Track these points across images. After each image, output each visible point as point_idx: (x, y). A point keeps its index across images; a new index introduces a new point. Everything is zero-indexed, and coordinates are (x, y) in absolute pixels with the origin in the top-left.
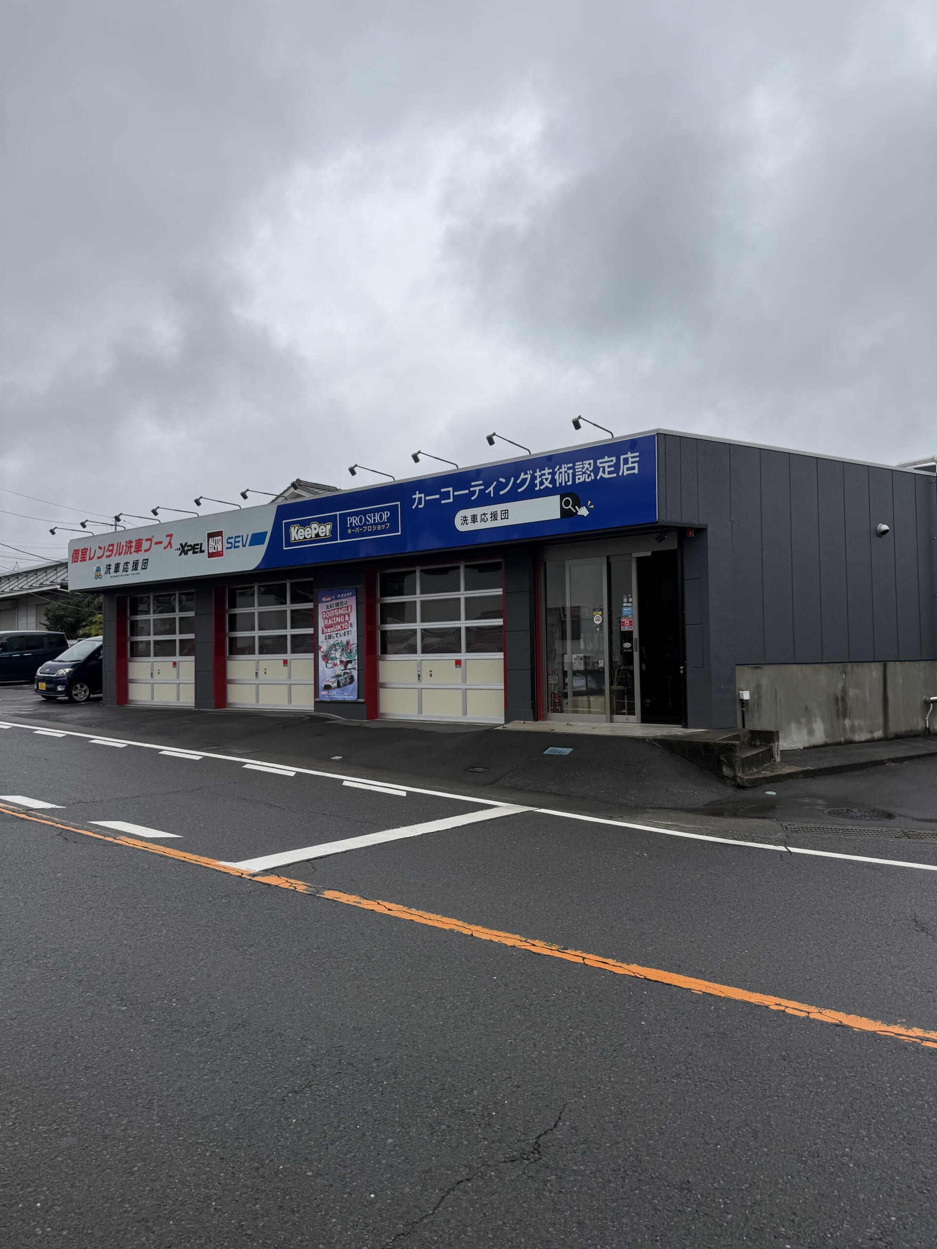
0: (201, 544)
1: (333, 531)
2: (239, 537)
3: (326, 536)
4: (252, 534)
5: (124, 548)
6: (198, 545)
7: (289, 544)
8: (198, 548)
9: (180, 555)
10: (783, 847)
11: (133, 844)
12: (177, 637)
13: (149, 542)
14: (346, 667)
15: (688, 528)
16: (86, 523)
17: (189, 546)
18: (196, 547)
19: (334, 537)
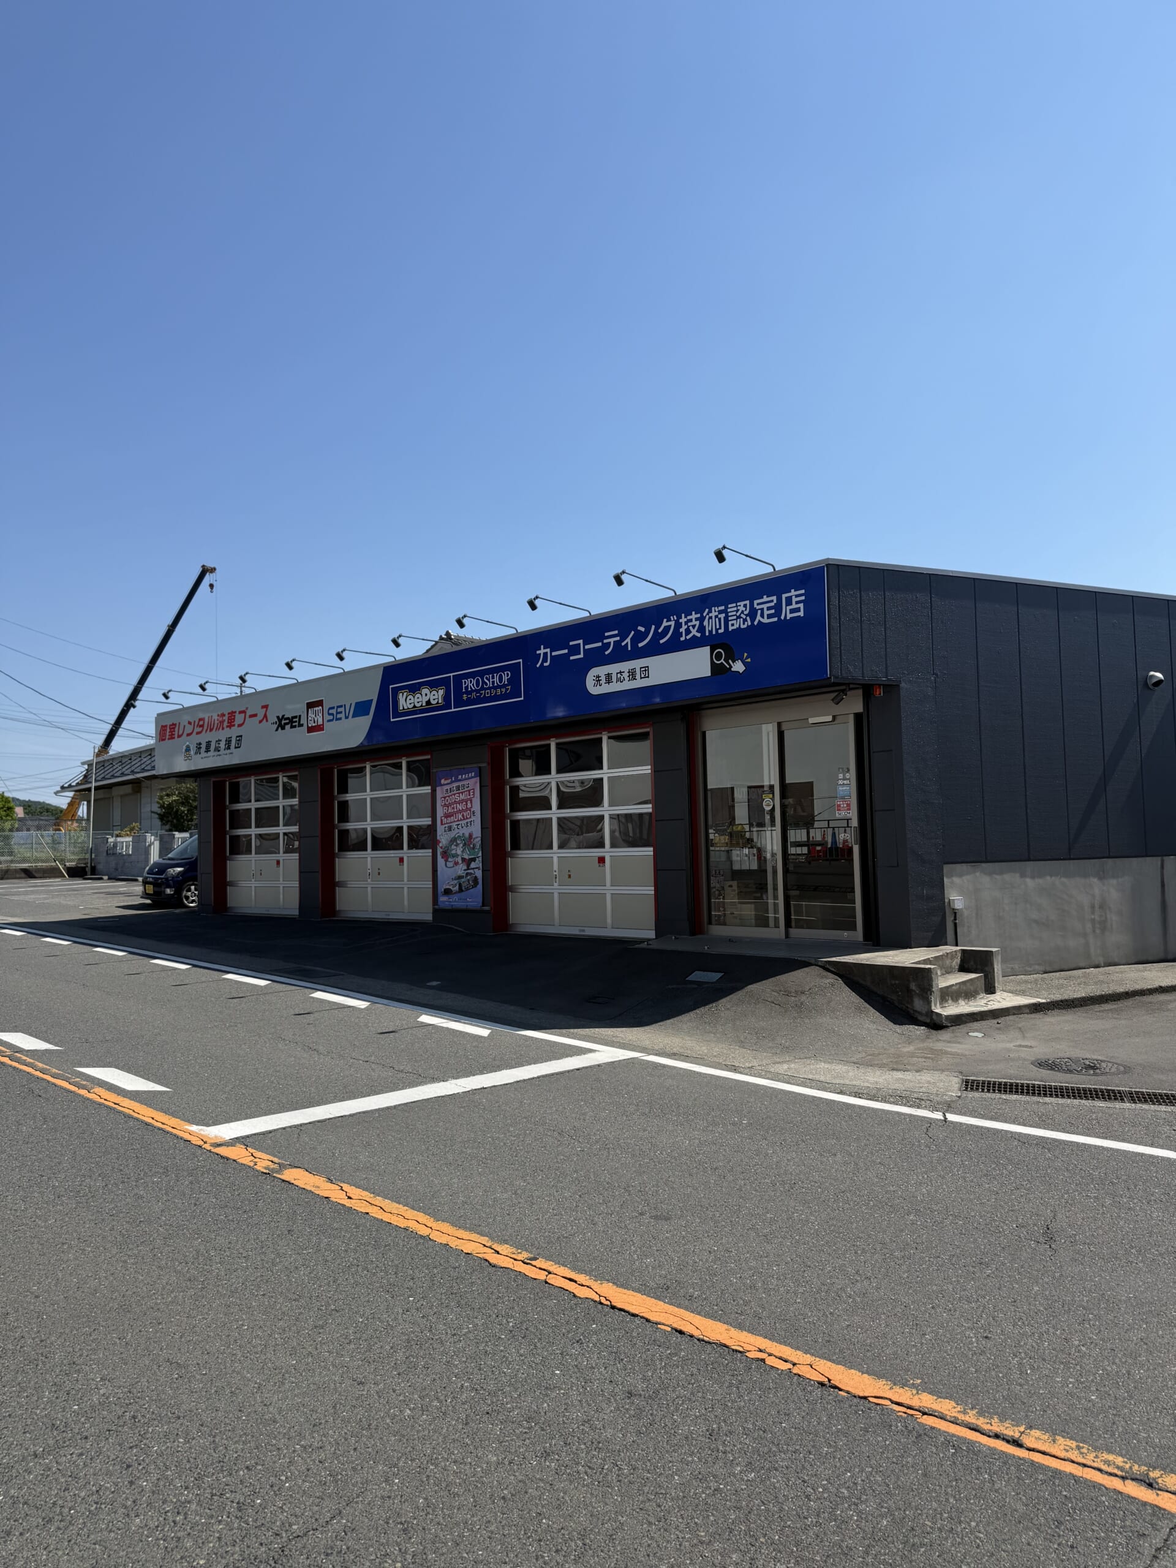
0: (300, 716)
1: (446, 697)
2: (341, 706)
3: (438, 703)
4: (356, 703)
5: (216, 722)
6: (296, 717)
7: (397, 714)
8: (296, 722)
9: (277, 730)
10: (941, 1113)
11: (105, 1100)
12: (281, 829)
13: (243, 715)
14: (468, 865)
15: (873, 685)
16: (170, 695)
17: (286, 719)
18: (294, 720)
19: (447, 705)
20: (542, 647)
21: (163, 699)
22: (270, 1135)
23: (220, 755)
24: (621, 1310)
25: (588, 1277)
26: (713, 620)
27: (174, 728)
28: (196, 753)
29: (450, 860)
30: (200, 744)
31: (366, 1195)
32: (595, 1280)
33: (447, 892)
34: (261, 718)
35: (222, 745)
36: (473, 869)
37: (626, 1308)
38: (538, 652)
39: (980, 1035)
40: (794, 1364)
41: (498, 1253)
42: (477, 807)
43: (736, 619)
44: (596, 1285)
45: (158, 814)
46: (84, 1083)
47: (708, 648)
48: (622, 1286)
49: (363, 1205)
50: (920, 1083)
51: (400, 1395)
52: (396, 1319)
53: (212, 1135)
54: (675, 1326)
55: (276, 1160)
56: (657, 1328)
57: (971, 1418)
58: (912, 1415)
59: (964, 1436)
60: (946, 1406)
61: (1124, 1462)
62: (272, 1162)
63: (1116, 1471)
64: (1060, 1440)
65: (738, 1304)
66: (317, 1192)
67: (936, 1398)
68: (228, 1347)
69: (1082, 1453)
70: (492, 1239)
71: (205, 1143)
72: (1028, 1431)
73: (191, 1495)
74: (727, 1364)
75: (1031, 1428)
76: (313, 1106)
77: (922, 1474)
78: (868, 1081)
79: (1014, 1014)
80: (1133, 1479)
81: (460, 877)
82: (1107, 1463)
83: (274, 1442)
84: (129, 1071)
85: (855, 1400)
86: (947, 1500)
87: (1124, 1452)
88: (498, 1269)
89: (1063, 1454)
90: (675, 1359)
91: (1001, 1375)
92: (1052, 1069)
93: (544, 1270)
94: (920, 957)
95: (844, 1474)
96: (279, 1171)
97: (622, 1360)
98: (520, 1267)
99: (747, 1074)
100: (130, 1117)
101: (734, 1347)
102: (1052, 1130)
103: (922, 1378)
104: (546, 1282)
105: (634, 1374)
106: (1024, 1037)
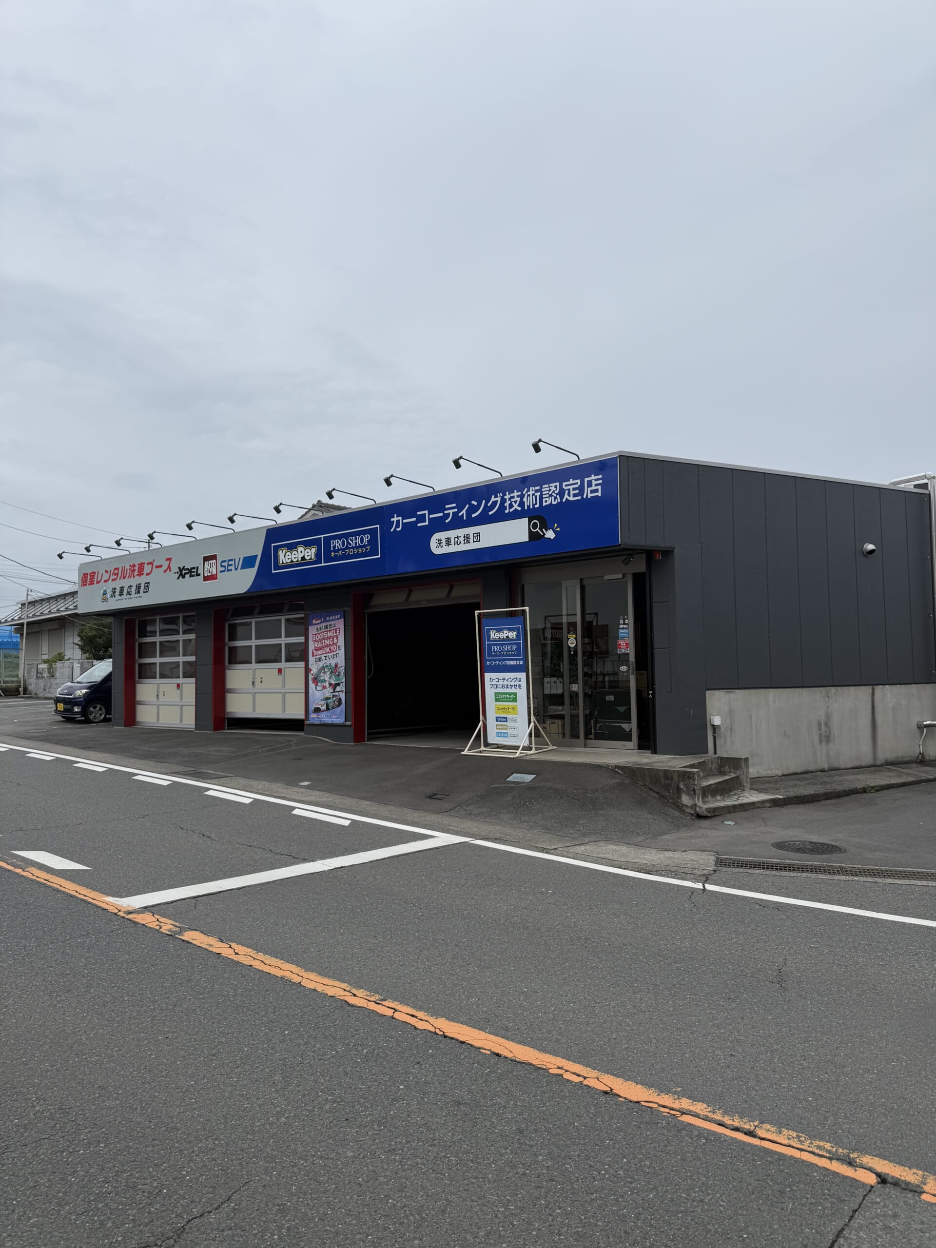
0: (198, 567)
1: (318, 555)
2: (232, 560)
3: (311, 559)
4: (244, 558)
5: (128, 571)
6: (194, 568)
7: (277, 567)
8: (194, 572)
9: (178, 578)
10: (701, 884)
11: (37, 877)
12: (181, 659)
13: (151, 566)
14: (334, 689)
15: (654, 550)
16: (91, 548)
17: (186, 570)
18: (193, 570)
19: (318, 561)
20: (395, 515)
21: (86, 552)
22: (173, 904)
23: (131, 598)
24: (452, 1038)
25: (426, 1014)
26: (531, 499)
27: (94, 576)
28: (111, 596)
29: (319, 684)
30: (115, 589)
31: (249, 951)
32: (432, 1016)
33: (317, 710)
34: (165, 569)
35: (133, 590)
36: (338, 692)
37: (456, 1037)
38: (392, 520)
39: (732, 823)
40: (585, 1078)
41: (355, 995)
42: (341, 642)
43: (549, 497)
44: (432, 1020)
45: (78, 644)
46: (20, 863)
47: (527, 518)
48: (453, 1020)
49: (247, 959)
50: (686, 861)
51: (276, 1108)
52: (273, 1048)
53: (125, 905)
54: (492, 1050)
55: (177, 924)
56: (480, 1052)
57: (718, 1117)
58: (674, 1115)
59: (713, 1129)
60: (700, 1108)
61: (831, 1147)
62: (174, 926)
63: (825, 1154)
64: (785, 1131)
65: (543, 1033)
66: (211, 949)
67: (691, 1101)
68: (140, 1072)
69: (800, 1141)
70: (350, 984)
71: (119, 911)
72: (761, 1125)
73: (110, 1187)
74: (534, 1079)
75: (762, 1122)
76: (207, 882)
77: (680, 1159)
78: (645, 859)
79: (758, 807)
80: (837, 1160)
81: (327, 699)
82: (819, 1147)
83: (177, 1145)
84: (56, 854)
85: (631, 1104)
86: (699, 1178)
87: (831, 1139)
88: (356, 1008)
89: (786, 1142)
90: (493, 1075)
91: (741, 1083)
92: (787, 850)
93: (392, 1008)
94: (687, 763)
95: (622, 1160)
96: (180, 933)
97: (453, 1077)
98: (372, 1006)
99: (552, 854)
100: (58, 891)
101: (539, 1066)
102: (785, 897)
103: (682, 1087)
104: (394, 1018)
105: (461, 1087)
106: (766, 825)
